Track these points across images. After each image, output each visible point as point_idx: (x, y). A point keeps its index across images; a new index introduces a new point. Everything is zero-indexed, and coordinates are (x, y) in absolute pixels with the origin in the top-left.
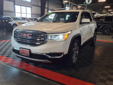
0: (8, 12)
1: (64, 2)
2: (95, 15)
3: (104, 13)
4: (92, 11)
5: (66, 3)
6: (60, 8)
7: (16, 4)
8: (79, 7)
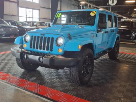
0: (10, 16)
1: (81, 3)
2: (122, 19)
3: (134, 17)
4: (118, 15)
5: (84, 4)
7: (20, 5)
8: (101, 9)
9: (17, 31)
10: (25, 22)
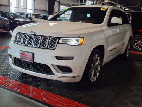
4: (125, 8)
6: (78, 2)
8: (106, 1)
9: (7, 24)
10: (18, 14)
